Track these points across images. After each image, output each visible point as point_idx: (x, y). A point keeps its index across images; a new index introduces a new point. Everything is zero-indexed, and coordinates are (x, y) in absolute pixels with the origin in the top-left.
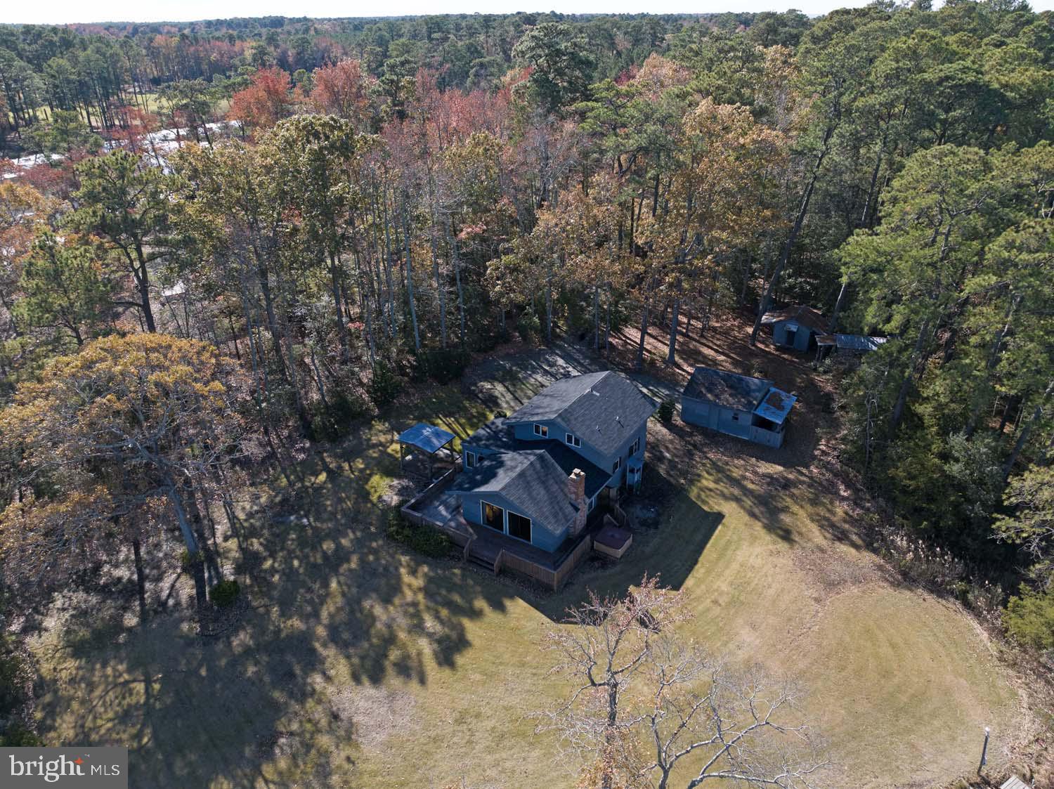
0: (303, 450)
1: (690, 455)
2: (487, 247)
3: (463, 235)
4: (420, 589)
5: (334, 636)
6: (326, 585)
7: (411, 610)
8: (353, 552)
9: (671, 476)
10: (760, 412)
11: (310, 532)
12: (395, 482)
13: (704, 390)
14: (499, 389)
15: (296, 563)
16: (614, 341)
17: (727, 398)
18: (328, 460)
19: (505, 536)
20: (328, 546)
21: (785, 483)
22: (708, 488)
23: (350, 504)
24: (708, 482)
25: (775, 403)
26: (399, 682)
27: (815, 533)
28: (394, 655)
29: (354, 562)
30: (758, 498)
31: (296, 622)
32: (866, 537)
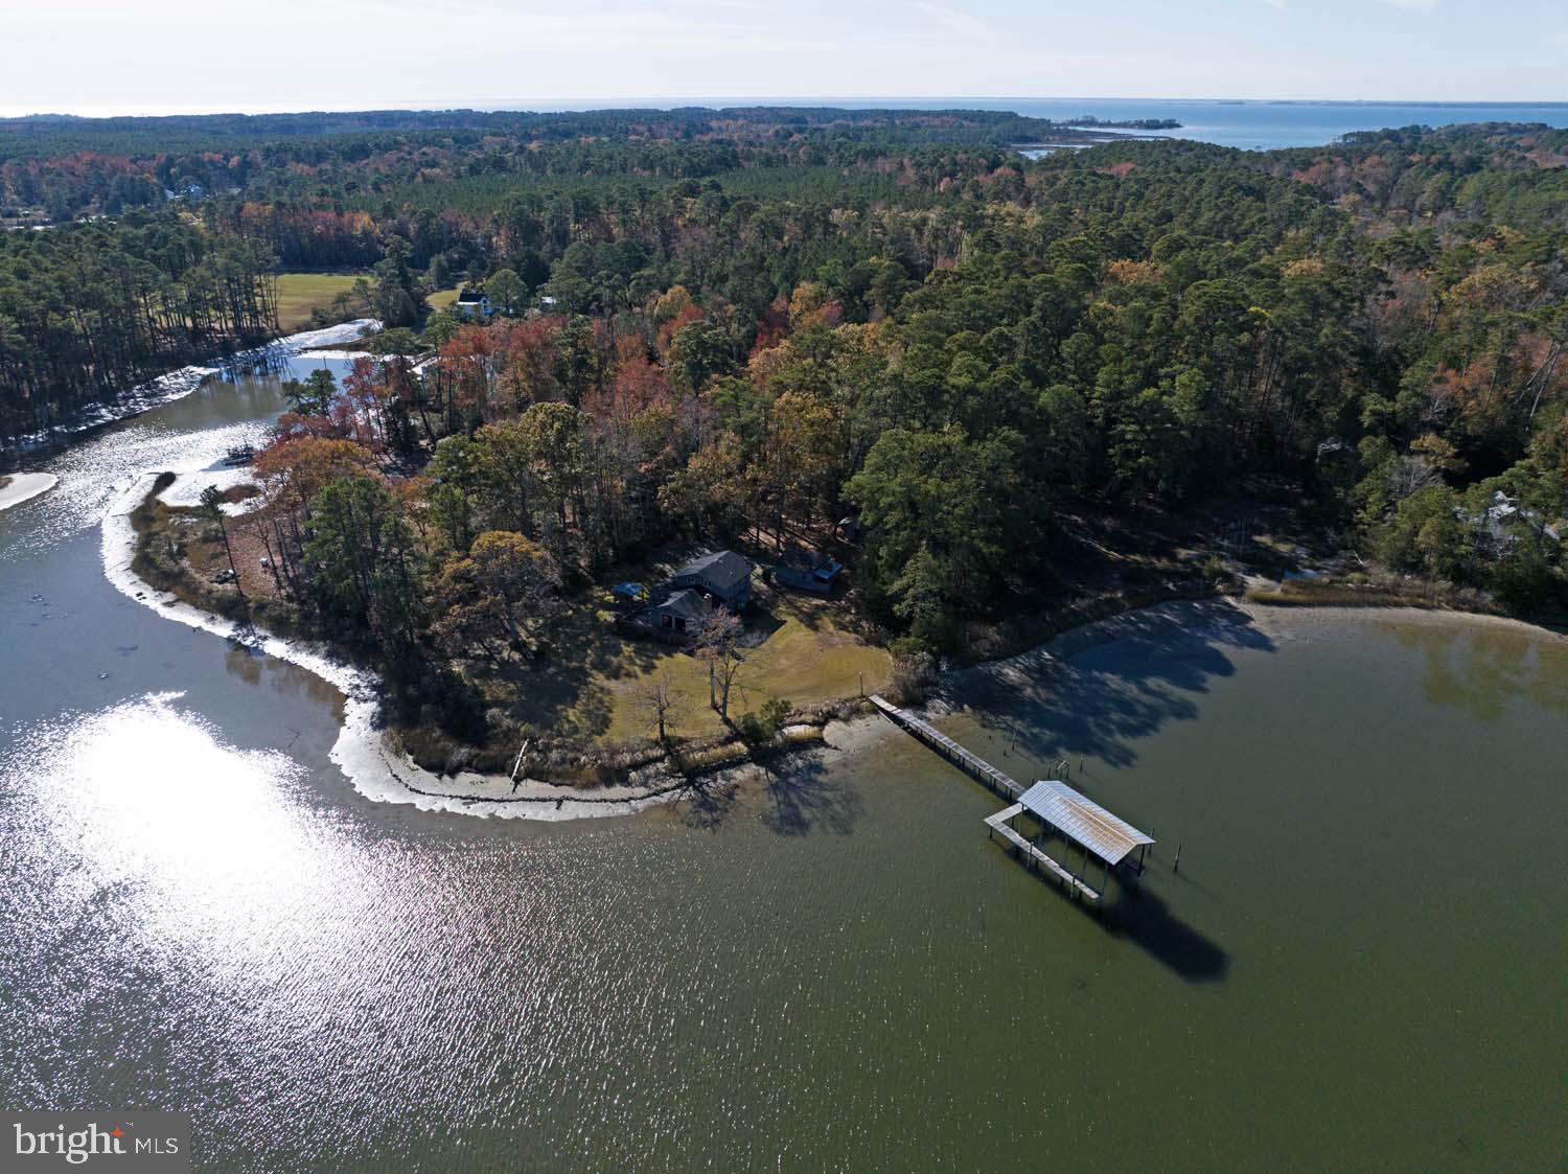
0: (555, 601)
2: (657, 478)
3: (642, 470)
4: (631, 651)
5: (594, 667)
6: (585, 651)
7: (628, 658)
8: (596, 640)
9: (764, 606)
10: (818, 573)
11: (571, 633)
12: (611, 613)
14: (667, 566)
15: (568, 645)
16: (744, 539)
17: (799, 566)
18: (571, 605)
20: (583, 638)
21: (824, 608)
22: (781, 610)
23: (589, 622)
24: (782, 608)
25: (829, 568)
26: (627, 679)
27: (831, 628)
28: (623, 672)
29: (598, 644)
30: (807, 614)
31: (574, 664)
32: (855, 628)
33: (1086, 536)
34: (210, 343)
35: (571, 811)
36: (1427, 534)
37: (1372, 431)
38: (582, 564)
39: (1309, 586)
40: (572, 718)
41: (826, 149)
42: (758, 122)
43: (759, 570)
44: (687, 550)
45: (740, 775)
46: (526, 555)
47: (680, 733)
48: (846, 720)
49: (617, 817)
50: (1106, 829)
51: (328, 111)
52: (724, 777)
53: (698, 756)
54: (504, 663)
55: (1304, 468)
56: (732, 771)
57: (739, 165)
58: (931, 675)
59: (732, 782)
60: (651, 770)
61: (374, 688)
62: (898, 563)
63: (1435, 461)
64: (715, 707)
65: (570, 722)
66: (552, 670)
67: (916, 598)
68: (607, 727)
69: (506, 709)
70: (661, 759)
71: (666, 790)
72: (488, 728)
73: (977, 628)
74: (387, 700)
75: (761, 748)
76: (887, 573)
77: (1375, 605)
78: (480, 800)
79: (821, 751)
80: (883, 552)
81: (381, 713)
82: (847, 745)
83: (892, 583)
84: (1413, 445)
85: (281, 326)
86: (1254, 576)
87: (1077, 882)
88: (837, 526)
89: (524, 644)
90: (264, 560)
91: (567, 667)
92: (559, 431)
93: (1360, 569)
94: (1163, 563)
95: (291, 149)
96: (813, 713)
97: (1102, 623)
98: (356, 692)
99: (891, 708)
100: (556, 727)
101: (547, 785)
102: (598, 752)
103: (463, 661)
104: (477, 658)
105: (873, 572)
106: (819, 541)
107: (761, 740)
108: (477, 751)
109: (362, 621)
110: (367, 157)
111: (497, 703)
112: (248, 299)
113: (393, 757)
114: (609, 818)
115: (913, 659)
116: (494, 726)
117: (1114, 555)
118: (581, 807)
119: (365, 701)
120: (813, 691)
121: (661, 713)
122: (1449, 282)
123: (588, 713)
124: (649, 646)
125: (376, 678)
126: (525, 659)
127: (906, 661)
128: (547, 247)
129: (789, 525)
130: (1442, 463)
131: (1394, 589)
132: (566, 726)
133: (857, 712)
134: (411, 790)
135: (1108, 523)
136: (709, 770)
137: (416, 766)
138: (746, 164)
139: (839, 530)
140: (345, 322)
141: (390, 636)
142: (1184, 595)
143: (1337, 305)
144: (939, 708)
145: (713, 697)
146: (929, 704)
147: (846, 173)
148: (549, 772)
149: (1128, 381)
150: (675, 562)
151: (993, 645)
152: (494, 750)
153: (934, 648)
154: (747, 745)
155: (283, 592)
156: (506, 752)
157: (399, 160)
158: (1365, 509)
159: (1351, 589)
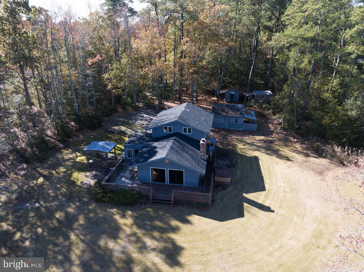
0: (23, 169)
1: (225, 138)
4: (132, 225)
7: (133, 239)
8: (78, 214)
9: (224, 146)
11: (43, 209)
12: (88, 174)
13: (220, 112)
14: (123, 128)
15: (40, 230)
17: (231, 113)
18: (41, 171)
19: (167, 185)
20: (59, 215)
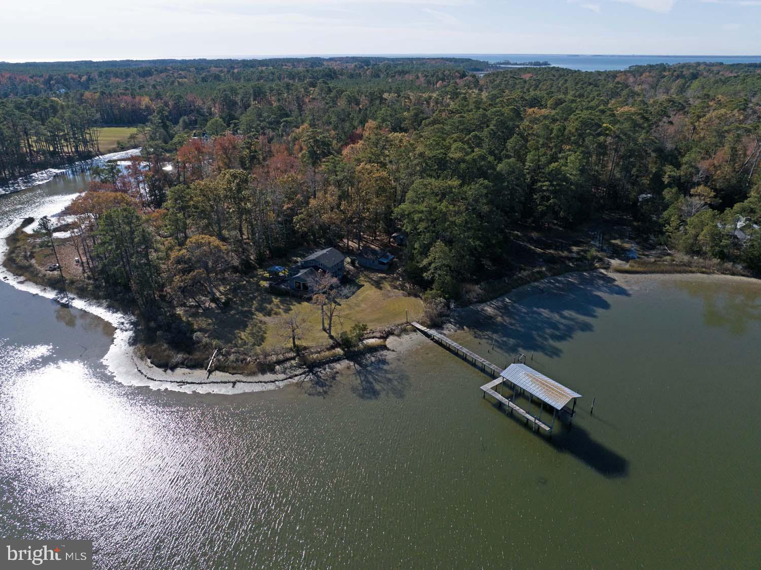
1: (359, 273)
2: (293, 212)
3: (285, 208)
4: (278, 302)
5: (257, 310)
6: (252, 302)
7: (276, 305)
9: (351, 278)
10: (381, 260)
11: (245, 293)
12: (268, 282)
13: (364, 255)
15: (242, 299)
16: (340, 244)
17: (371, 256)
18: (245, 278)
20: (251, 295)
21: (385, 278)
22: (362, 279)
23: (255, 287)
24: (362, 278)
25: (387, 257)
26: (275, 316)
27: (389, 288)
28: (273, 312)
29: (259, 298)
30: (375, 282)
31: (246, 309)
32: (403, 288)
33: (523, 241)
34: (62, 158)
35: (241, 388)
36: (705, 236)
37: (670, 185)
38: (252, 257)
39: (644, 264)
40: (243, 337)
41: (380, 71)
42: (347, 62)
43: (348, 260)
44: (311, 251)
45: (338, 366)
46: (217, 247)
47: (304, 343)
48: (399, 336)
49: (267, 391)
50: (553, 389)
51: (135, 60)
52: (330, 368)
53: (315, 356)
54: (206, 310)
55: (634, 207)
56: (334, 364)
57: (337, 78)
58: (445, 310)
59: (335, 370)
60: (288, 364)
61: (132, 323)
62: (425, 250)
63: (704, 199)
64: (324, 330)
65: (242, 339)
66: (233, 312)
67: (436, 269)
68: (263, 342)
69: (206, 333)
70: (294, 358)
71: (296, 375)
72: (194, 343)
73: (469, 286)
74: (138, 330)
75: (351, 352)
76: (419, 256)
77: (680, 272)
78: (188, 383)
79: (385, 352)
80: (417, 246)
81: (135, 336)
82: (399, 349)
83: (422, 260)
84: (692, 191)
85: (101, 150)
86: (614, 259)
87: (537, 421)
88: (391, 237)
89: (218, 299)
90: (77, 258)
91: (242, 311)
92: (238, 184)
93: (669, 254)
94: (565, 254)
95: (112, 72)
96: (380, 332)
97: (536, 284)
98: (122, 326)
99: (424, 328)
100: (234, 342)
101: (227, 374)
102: (257, 355)
103: (183, 308)
104: (191, 307)
105: (412, 258)
106: (381, 245)
107: (351, 346)
108: (188, 356)
109: (127, 288)
110: (151, 76)
111: (200, 330)
112: (82, 136)
113: (139, 360)
114: (263, 392)
115: (435, 302)
116: (198, 342)
117: (539, 250)
118: (246, 386)
119: (126, 331)
120: (379, 320)
121: (293, 331)
122: (699, 117)
123: (252, 334)
124: (288, 299)
125: (133, 318)
126: (218, 307)
127: (431, 303)
128: (239, 111)
129: (365, 238)
130: (708, 201)
131: (689, 264)
132: (240, 342)
133: (405, 331)
134: (148, 378)
135: (534, 235)
136: (321, 364)
137: (152, 365)
138: (340, 77)
139: (391, 240)
140: (134, 148)
141: (142, 295)
142: (578, 269)
143: (646, 125)
144: (450, 328)
145: (323, 324)
146: (445, 326)
147: (390, 80)
148: (229, 367)
149: (543, 159)
150: (303, 256)
151: (478, 295)
152: (197, 355)
153: (447, 296)
154: (343, 349)
155: (86, 275)
156: (204, 356)
157: (167, 76)
158: (669, 224)
159: (666, 265)
